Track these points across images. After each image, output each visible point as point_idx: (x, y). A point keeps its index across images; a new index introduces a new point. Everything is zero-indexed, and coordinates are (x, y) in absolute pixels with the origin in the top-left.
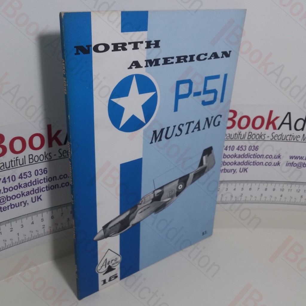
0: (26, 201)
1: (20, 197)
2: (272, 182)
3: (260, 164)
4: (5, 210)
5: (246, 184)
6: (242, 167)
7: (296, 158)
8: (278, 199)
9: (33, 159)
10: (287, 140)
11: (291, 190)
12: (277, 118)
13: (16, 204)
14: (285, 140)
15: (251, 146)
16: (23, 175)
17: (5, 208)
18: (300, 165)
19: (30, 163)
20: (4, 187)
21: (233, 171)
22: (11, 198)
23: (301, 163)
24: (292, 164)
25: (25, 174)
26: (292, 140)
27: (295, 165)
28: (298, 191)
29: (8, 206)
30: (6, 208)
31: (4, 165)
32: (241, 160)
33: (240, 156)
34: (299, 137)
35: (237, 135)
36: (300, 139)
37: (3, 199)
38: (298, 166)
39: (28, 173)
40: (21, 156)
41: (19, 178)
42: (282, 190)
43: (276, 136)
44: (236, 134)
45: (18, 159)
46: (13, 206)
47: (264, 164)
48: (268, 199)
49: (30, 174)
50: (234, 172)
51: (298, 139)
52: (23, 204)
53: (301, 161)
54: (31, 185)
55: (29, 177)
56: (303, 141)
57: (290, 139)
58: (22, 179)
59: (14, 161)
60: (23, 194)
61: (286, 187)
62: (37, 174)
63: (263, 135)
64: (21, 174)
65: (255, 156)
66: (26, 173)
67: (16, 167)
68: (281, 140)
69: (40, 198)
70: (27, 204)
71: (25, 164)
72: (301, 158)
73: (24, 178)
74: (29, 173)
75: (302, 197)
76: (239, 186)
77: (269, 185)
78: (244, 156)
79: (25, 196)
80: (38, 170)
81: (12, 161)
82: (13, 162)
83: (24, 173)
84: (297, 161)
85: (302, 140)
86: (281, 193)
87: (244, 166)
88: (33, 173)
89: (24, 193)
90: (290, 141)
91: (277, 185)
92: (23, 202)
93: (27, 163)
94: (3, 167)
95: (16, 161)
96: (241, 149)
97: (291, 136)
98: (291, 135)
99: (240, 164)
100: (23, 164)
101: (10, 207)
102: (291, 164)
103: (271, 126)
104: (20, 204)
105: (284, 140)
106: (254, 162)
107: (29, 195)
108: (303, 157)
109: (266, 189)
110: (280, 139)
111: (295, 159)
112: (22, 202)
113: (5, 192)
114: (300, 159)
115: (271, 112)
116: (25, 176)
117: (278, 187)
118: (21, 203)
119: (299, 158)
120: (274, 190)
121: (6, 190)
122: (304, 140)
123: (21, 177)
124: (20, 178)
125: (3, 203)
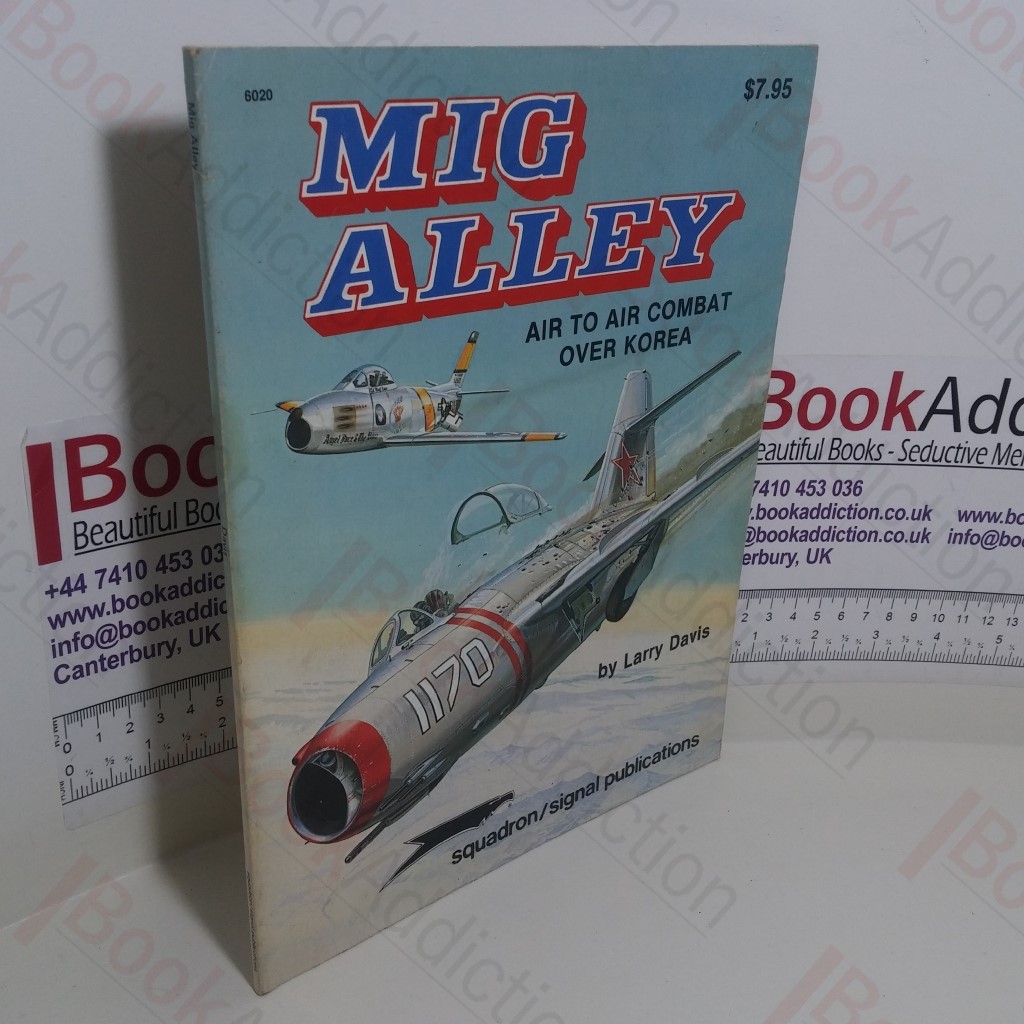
0: (175, 640)
1: (157, 628)
2: (906, 593)
3: (870, 536)
5: (826, 601)
6: (814, 546)
7: (979, 517)
8: (927, 648)
9: (197, 514)
10: (950, 462)
11: (967, 617)
12: (916, 394)
13: (145, 648)
14: (943, 462)
15: (840, 482)
17: (113, 659)
19: (188, 524)
20: (113, 596)
21: (786, 558)
23: (992, 534)
24: (967, 538)
25: (174, 558)
26: (965, 463)
27: (975, 539)
28: (988, 621)
29: (123, 655)
31: (115, 529)
32: (809, 525)
33: (807, 513)
34: (983, 452)
35: (795, 448)
36: (986, 460)
37: (110, 631)
39: (183, 554)
41: (158, 569)
42: (940, 618)
43: (916, 449)
44: (793, 445)
45: (155, 511)
46: (136, 655)
47: (881, 536)
48: (897, 647)
49: (187, 559)
50: (791, 562)
51: (981, 459)
54: (190, 593)
55: (184, 567)
56: (996, 464)
57: (959, 459)
58: (164, 572)
59: (146, 516)
61: (952, 609)
62: (207, 560)
63: (875, 448)
65: (852, 512)
66: (178, 554)
68: (931, 462)
69: (213, 632)
70: (176, 651)
71: (175, 527)
74: (186, 555)
75: (999, 638)
76: (806, 607)
77: (899, 601)
78: (819, 512)
79: (171, 625)
80: (213, 547)
83: (172, 555)
84: (981, 528)
86: (937, 627)
87: (820, 545)
88: (196, 557)
89: (170, 615)
90: (959, 464)
91: (923, 602)
92: (167, 643)
93: (182, 525)
94: (113, 533)
95: (149, 519)
96: (811, 491)
97: (961, 451)
98: (959, 448)
99: (806, 536)
100: (169, 526)
101: (127, 658)
102: (964, 537)
103: (898, 420)
105: (938, 463)
106: (849, 531)
107: (183, 622)
109: (889, 616)
110: (928, 459)
111: (975, 520)
112: (163, 643)
113: (115, 611)
114: (989, 520)
115: (898, 377)
116: (174, 565)
117: (927, 608)
118: (160, 645)
119: (986, 519)
120: (914, 618)
121: (118, 606)
122: (999, 462)
124: (160, 569)
125: (108, 644)
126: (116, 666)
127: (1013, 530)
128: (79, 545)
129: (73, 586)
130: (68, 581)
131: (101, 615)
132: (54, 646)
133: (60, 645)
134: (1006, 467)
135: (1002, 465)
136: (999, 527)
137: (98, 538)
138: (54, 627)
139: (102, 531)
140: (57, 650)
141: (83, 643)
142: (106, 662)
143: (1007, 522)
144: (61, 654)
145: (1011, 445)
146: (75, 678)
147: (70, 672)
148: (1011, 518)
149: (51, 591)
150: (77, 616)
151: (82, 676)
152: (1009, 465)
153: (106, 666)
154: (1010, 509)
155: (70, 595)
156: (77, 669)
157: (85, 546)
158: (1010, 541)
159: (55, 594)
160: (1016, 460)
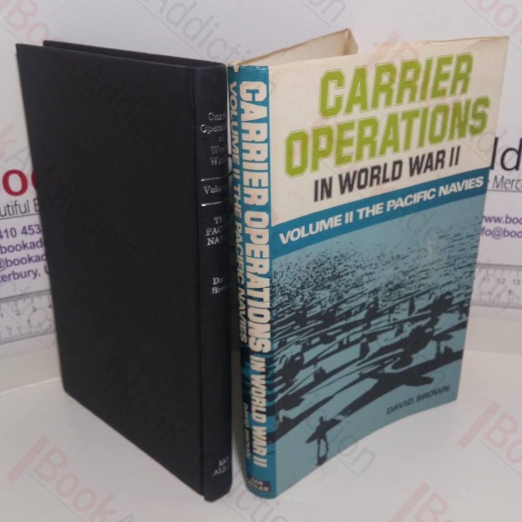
4: (5, 280)
16: (27, 228)
18: (497, 233)
22: (13, 263)
30: (6, 277)
38: (495, 235)
40: (21, 199)
52: (31, 274)
53: (498, 225)
60: (30, 259)
64: (24, 228)
67: (15, 215)
72: (498, 220)
73: (30, 234)
81: (8, 206)
82: (10, 208)
85: (494, 187)
104: (27, 274)
123: (24, 232)
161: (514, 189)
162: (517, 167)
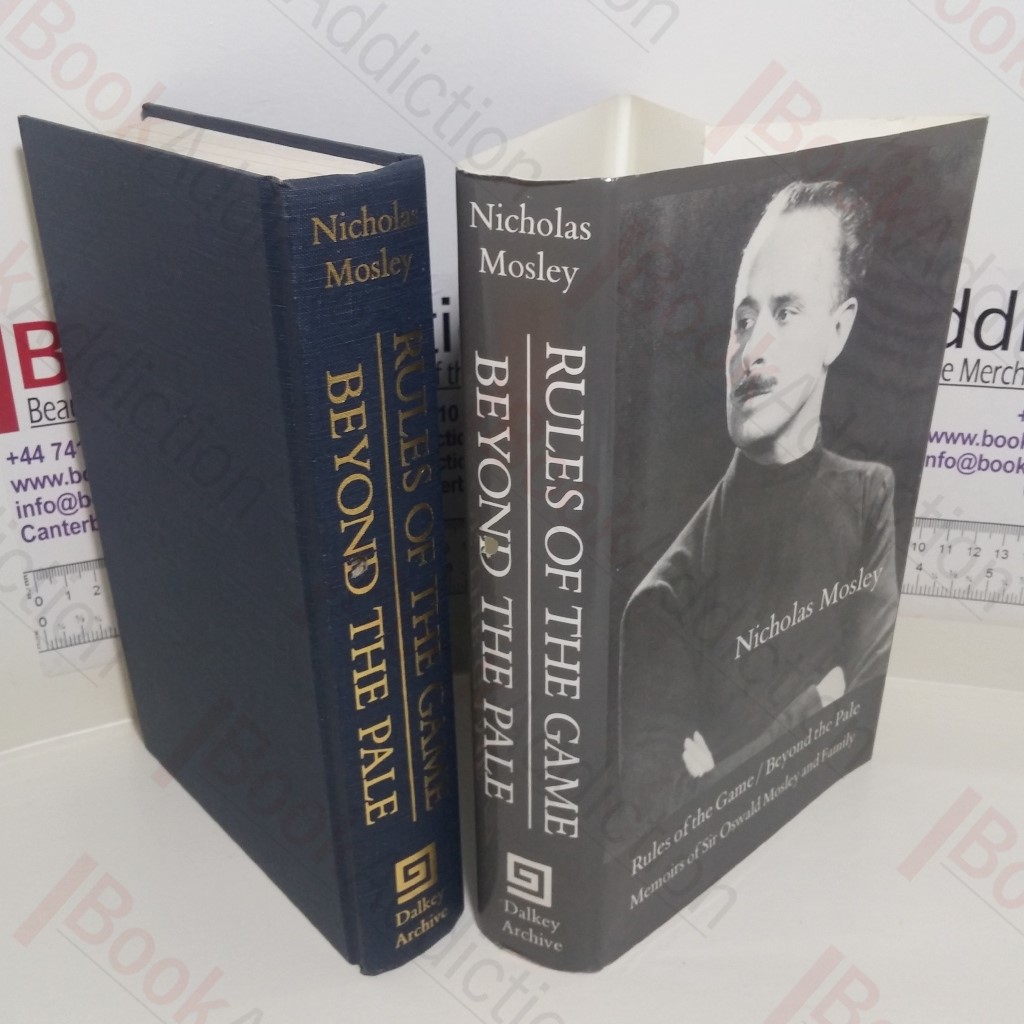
4: (76, 530)
7: (952, 438)
8: (910, 580)
11: (950, 547)
17: (76, 525)
18: (966, 465)
23: (968, 457)
24: (942, 461)
27: (950, 463)
28: (975, 552)
29: (84, 523)
30: (79, 526)
34: (948, 368)
36: (953, 376)
37: (70, 500)
38: (962, 467)
42: (920, 547)
51: (947, 375)
53: (968, 448)
56: (964, 381)
61: (932, 537)
72: (969, 439)
75: (989, 572)
84: (955, 450)
85: (961, 380)
86: (918, 556)
94: (65, 411)
101: (88, 526)
102: (938, 460)
108: (972, 436)
111: (948, 441)
113: (73, 482)
114: (964, 442)
119: (960, 440)
121: (76, 477)
122: (969, 379)
125: (70, 511)
126: (79, 532)
127: (992, 453)
128: (34, 419)
129: (31, 456)
130: (26, 450)
131: (60, 483)
132: (18, 508)
133: (25, 507)
134: (977, 384)
135: (972, 382)
136: (977, 450)
137: (52, 414)
138: (17, 490)
139: (54, 409)
140: (22, 511)
141: (45, 507)
142: (68, 528)
143: (984, 444)
144: (26, 515)
145: (978, 361)
146: (41, 538)
147: (35, 532)
148: (988, 441)
149: (12, 458)
150: (39, 483)
151: (47, 537)
152: (979, 383)
153: (69, 531)
154: (985, 432)
155: (29, 463)
156: (42, 531)
157: (38, 421)
158: (990, 465)
159: (16, 461)
160: (987, 377)
161: (998, 383)
162: (1004, 344)
